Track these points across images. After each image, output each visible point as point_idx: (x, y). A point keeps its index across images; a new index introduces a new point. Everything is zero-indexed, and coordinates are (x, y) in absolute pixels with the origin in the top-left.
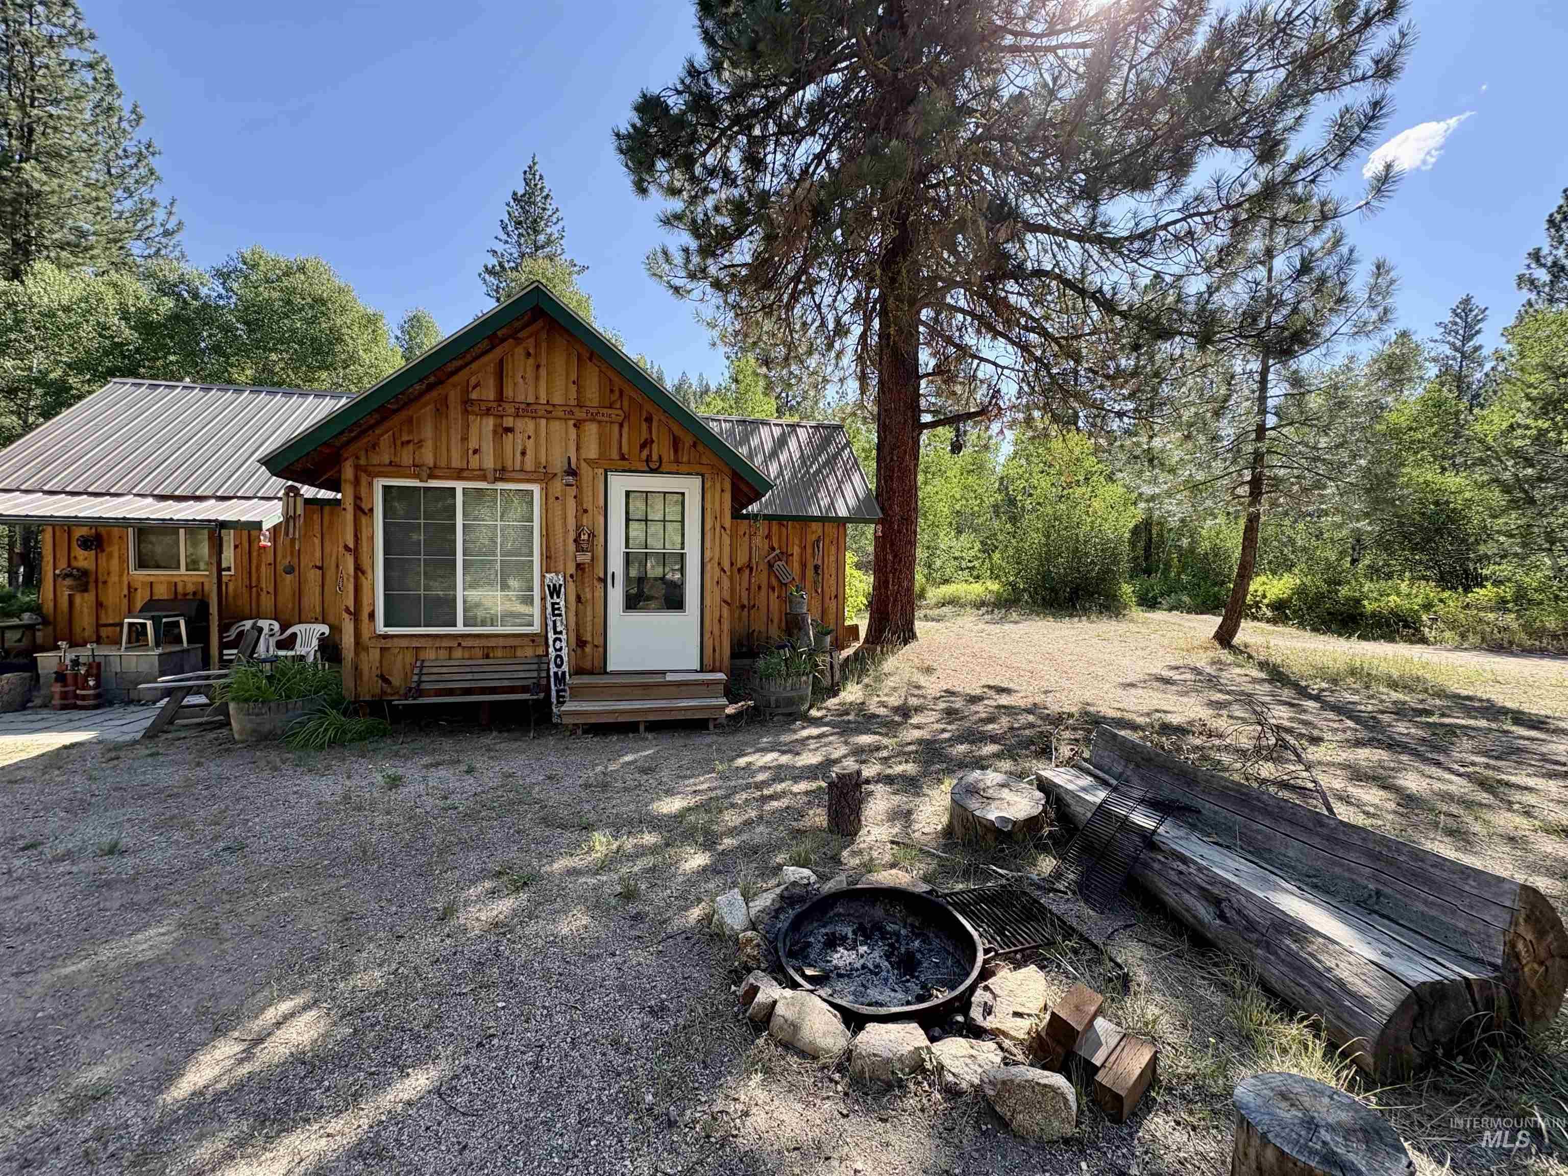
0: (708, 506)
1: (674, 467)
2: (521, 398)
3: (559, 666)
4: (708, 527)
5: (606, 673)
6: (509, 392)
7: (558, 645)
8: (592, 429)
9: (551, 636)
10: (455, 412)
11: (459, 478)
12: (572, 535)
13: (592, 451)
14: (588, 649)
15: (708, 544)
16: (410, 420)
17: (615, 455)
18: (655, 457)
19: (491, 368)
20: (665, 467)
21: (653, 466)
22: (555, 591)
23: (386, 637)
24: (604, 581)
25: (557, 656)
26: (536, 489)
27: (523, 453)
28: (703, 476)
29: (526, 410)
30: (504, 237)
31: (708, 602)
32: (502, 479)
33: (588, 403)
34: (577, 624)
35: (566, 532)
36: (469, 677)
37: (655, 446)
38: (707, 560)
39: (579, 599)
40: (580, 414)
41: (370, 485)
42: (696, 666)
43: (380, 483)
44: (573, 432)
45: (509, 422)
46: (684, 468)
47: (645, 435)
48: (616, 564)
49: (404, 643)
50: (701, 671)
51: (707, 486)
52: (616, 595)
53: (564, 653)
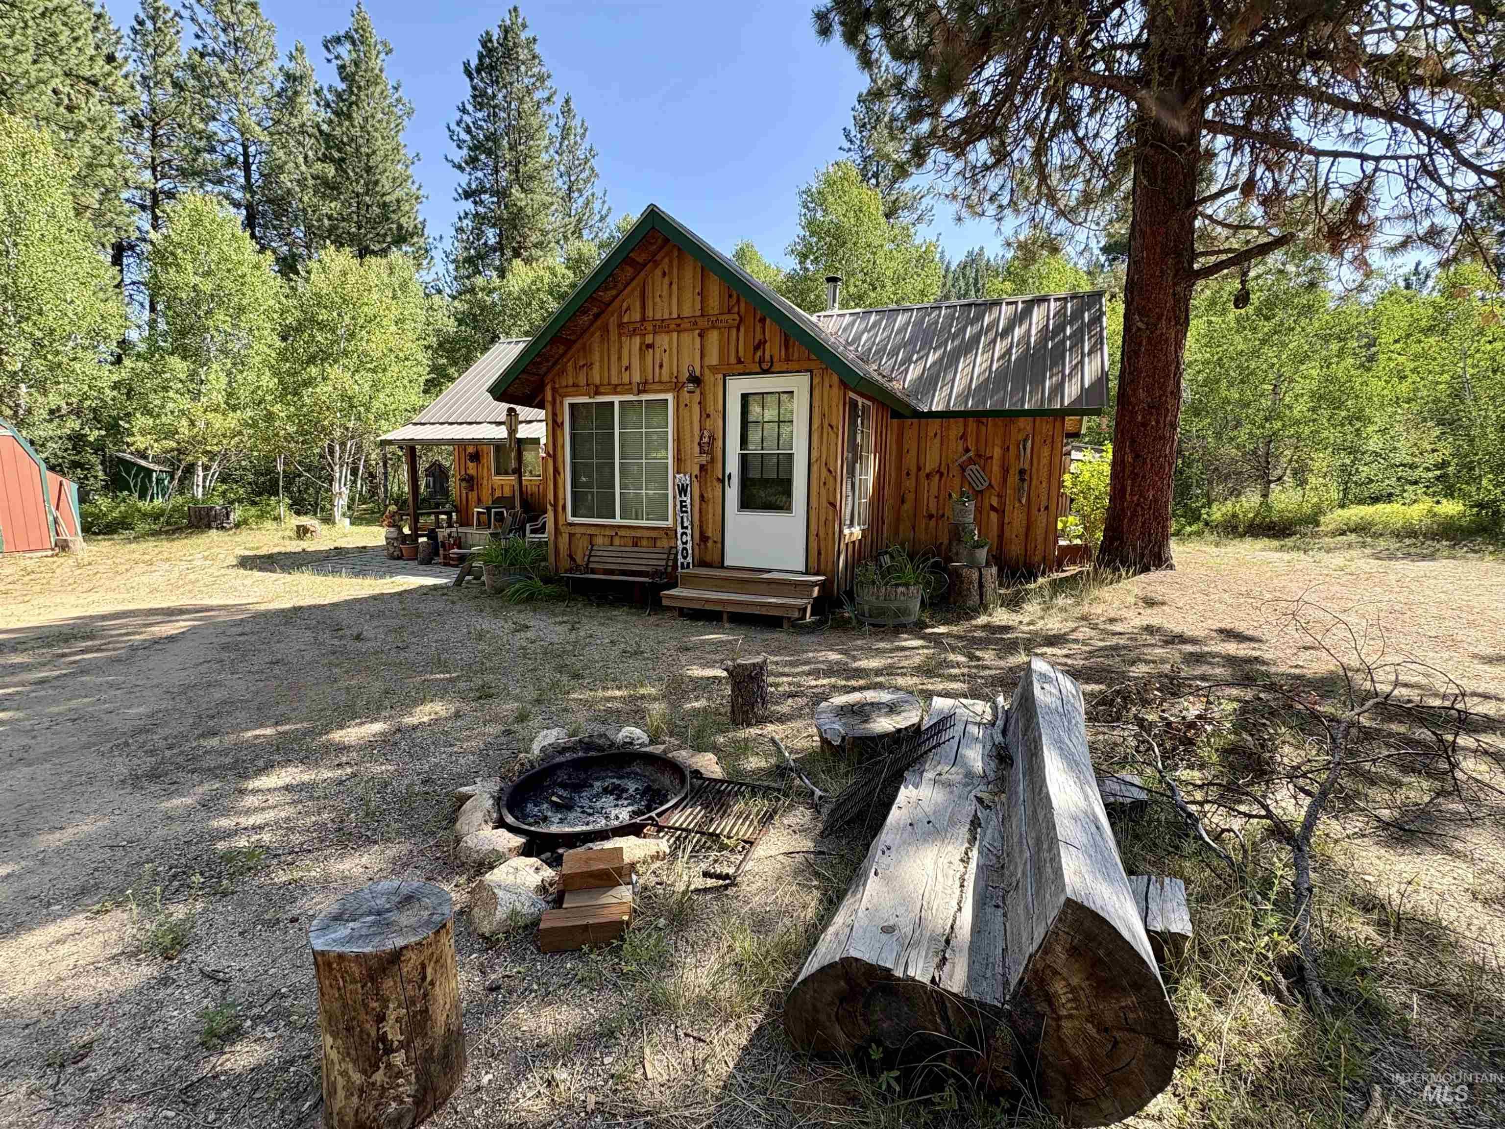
0: (816, 404)
1: (785, 367)
2: (658, 316)
3: (685, 558)
4: (815, 426)
5: (722, 566)
6: (650, 314)
7: (684, 539)
8: (714, 337)
9: (680, 530)
10: (614, 335)
11: (616, 393)
12: (697, 440)
13: (713, 359)
14: (710, 544)
15: (815, 444)
16: (584, 348)
17: (733, 360)
18: (767, 358)
19: (637, 293)
20: (776, 368)
21: (765, 366)
22: (683, 490)
23: (571, 525)
24: (723, 481)
25: (685, 549)
26: (669, 397)
27: (661, 366)
28: (811, 371)
29: (662, 327)
31: (814, 503)
32: (645, 391)
33: (711, 312)
34: (701, 521)
35: (693, 436)
36: (619, 560)
37: (767, 345)
38: (813, 459)
39: (702, 497)
40: (703, 323)
41: (562, 403)
42: (802, 568)
43: (568, 401)
44: (698, 340)
45: (649, 339)
46: (795, 366)
47: (759, 336)
48: (733, 466)
49: (582, 530)
50: (807, 573)
51: (815, 382)
52: (733, 493)
53: (689, 546)
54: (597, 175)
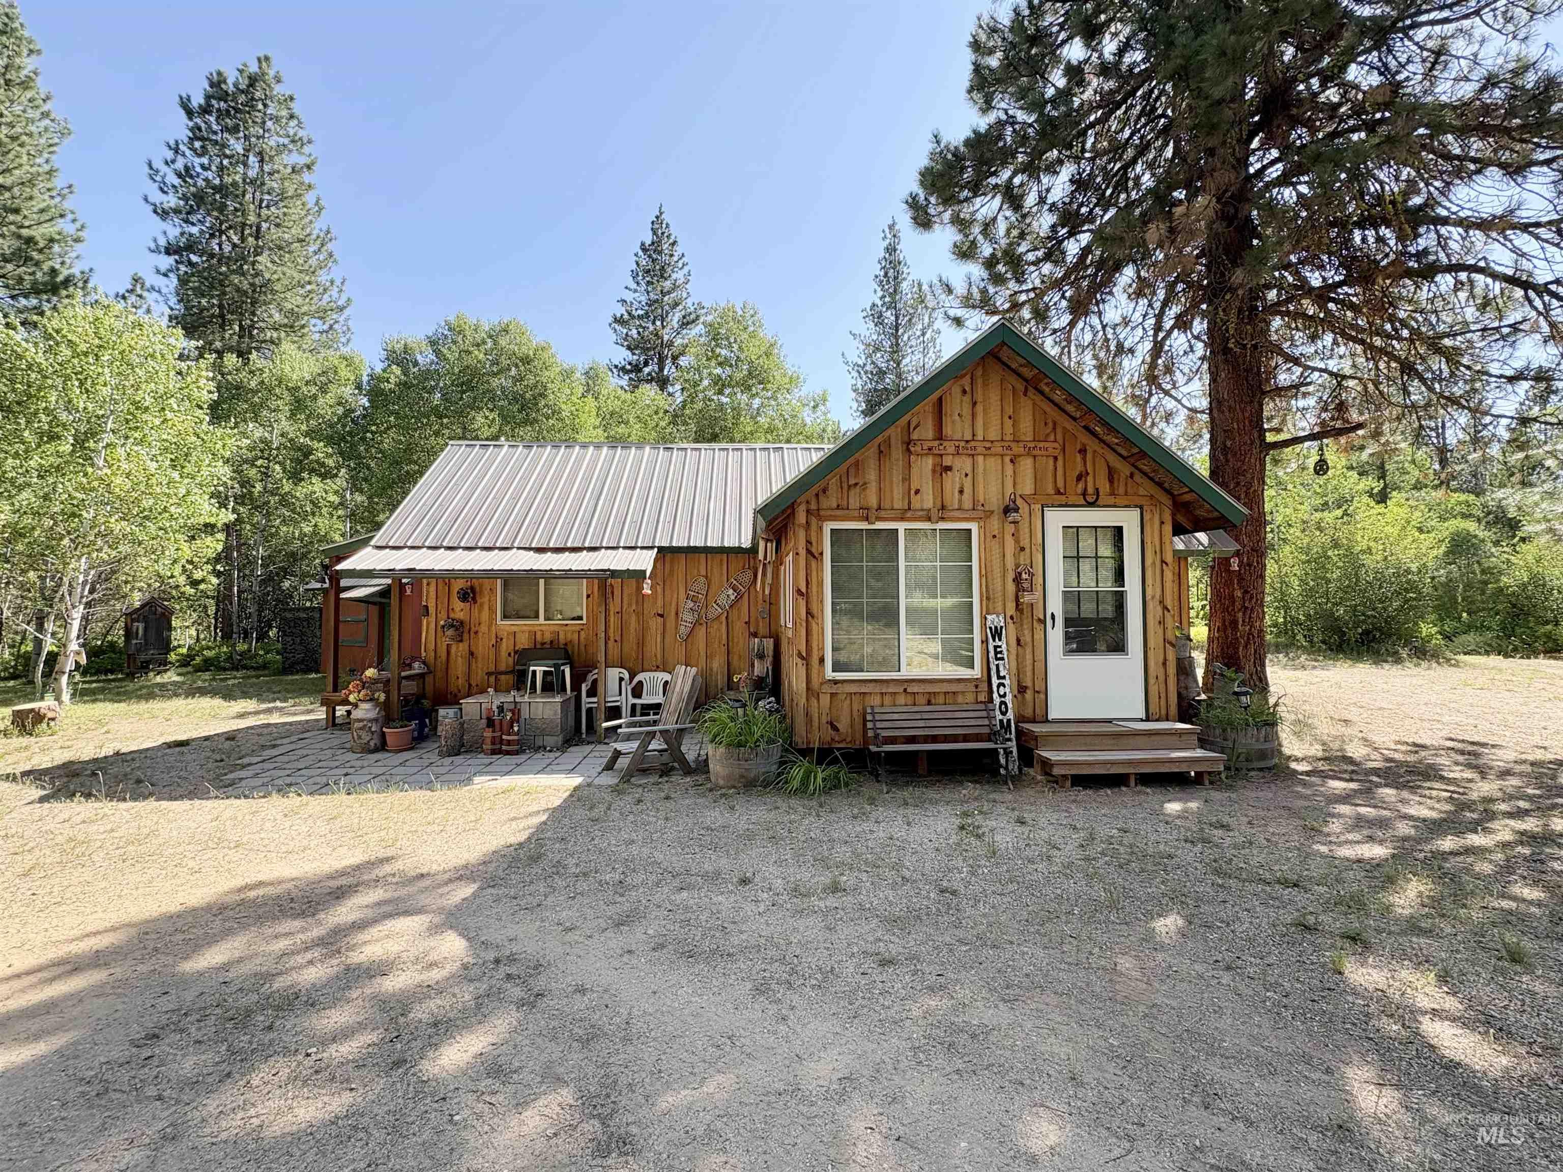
0: (1148, 540)
1: (1111, 500)
2: (958, 436)
3: (1004, 713)
4: (1148, 562)
5: (1047, 721)
6: (948, 430)
7: (1002, 689)
8: (1027, 464)
9: (995, 681)
10: (897, 452)
11: (902, 519)
12: (1011, 576)
13: (1027, 488)
14: (1029, 695)
15: (1149, 581)
16: (857, 464)
17: (1050, 490)
18: (1090, 490)
19: (929, 408)
20: (1100, 502)
21: (1090, 499)
22: (997, 633)
23: (836, 682)
24: (1043, 622)
25: (1002, 703)
26: (974, 527)
27: (961, 492)
28: (1141, 508)
29: (967, 448)
30: (634, 286)
31: (1151, 644)
32: (942, 519)
33: (1023, 438)
34: (1018, 669)
35: (1004, 570)
36: (921, 724)
37: (1090, 479)
38: (1148, 598)
39: (1018, 641)
40: (1018, 449)
41: (821, 528)
42: (1143, 715)
43: (828, 526)
44: (1009, 468)
45: (947, 461)
46: (1118, 501)
47: (1079, 468)
48: (1055, 605)
49: (853, 689)
50: (1148, 719)
51: (1147, 517)
52: (1056, 636)
53: (1009, 699)
54: (335, 261)
